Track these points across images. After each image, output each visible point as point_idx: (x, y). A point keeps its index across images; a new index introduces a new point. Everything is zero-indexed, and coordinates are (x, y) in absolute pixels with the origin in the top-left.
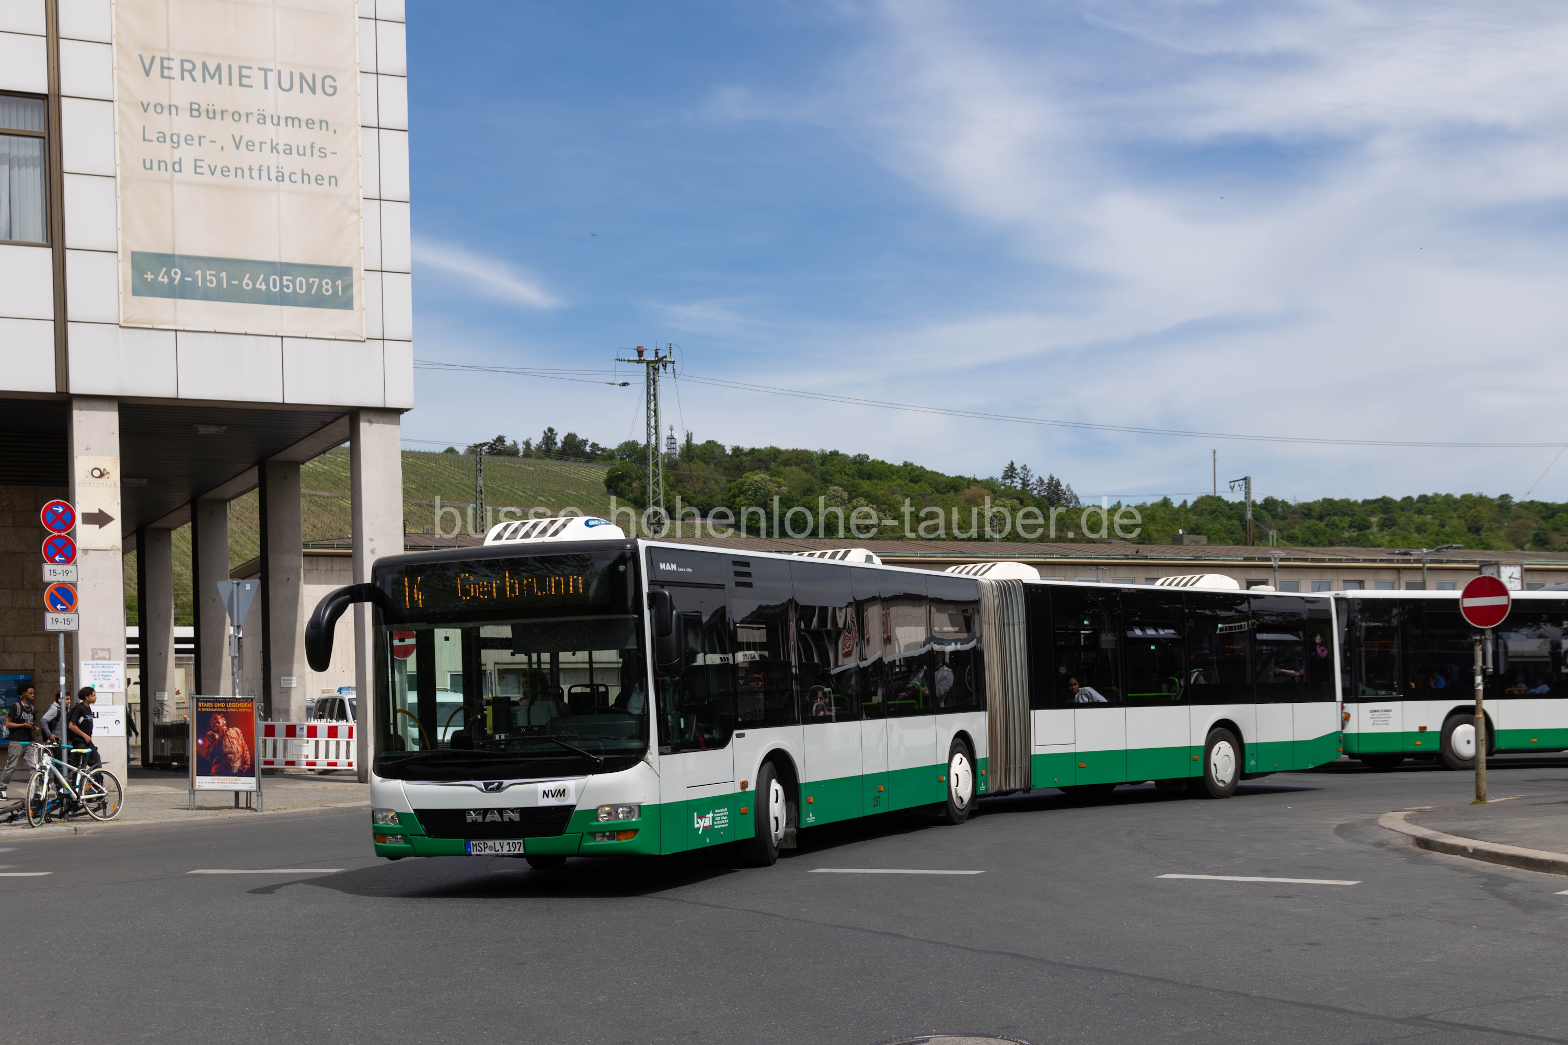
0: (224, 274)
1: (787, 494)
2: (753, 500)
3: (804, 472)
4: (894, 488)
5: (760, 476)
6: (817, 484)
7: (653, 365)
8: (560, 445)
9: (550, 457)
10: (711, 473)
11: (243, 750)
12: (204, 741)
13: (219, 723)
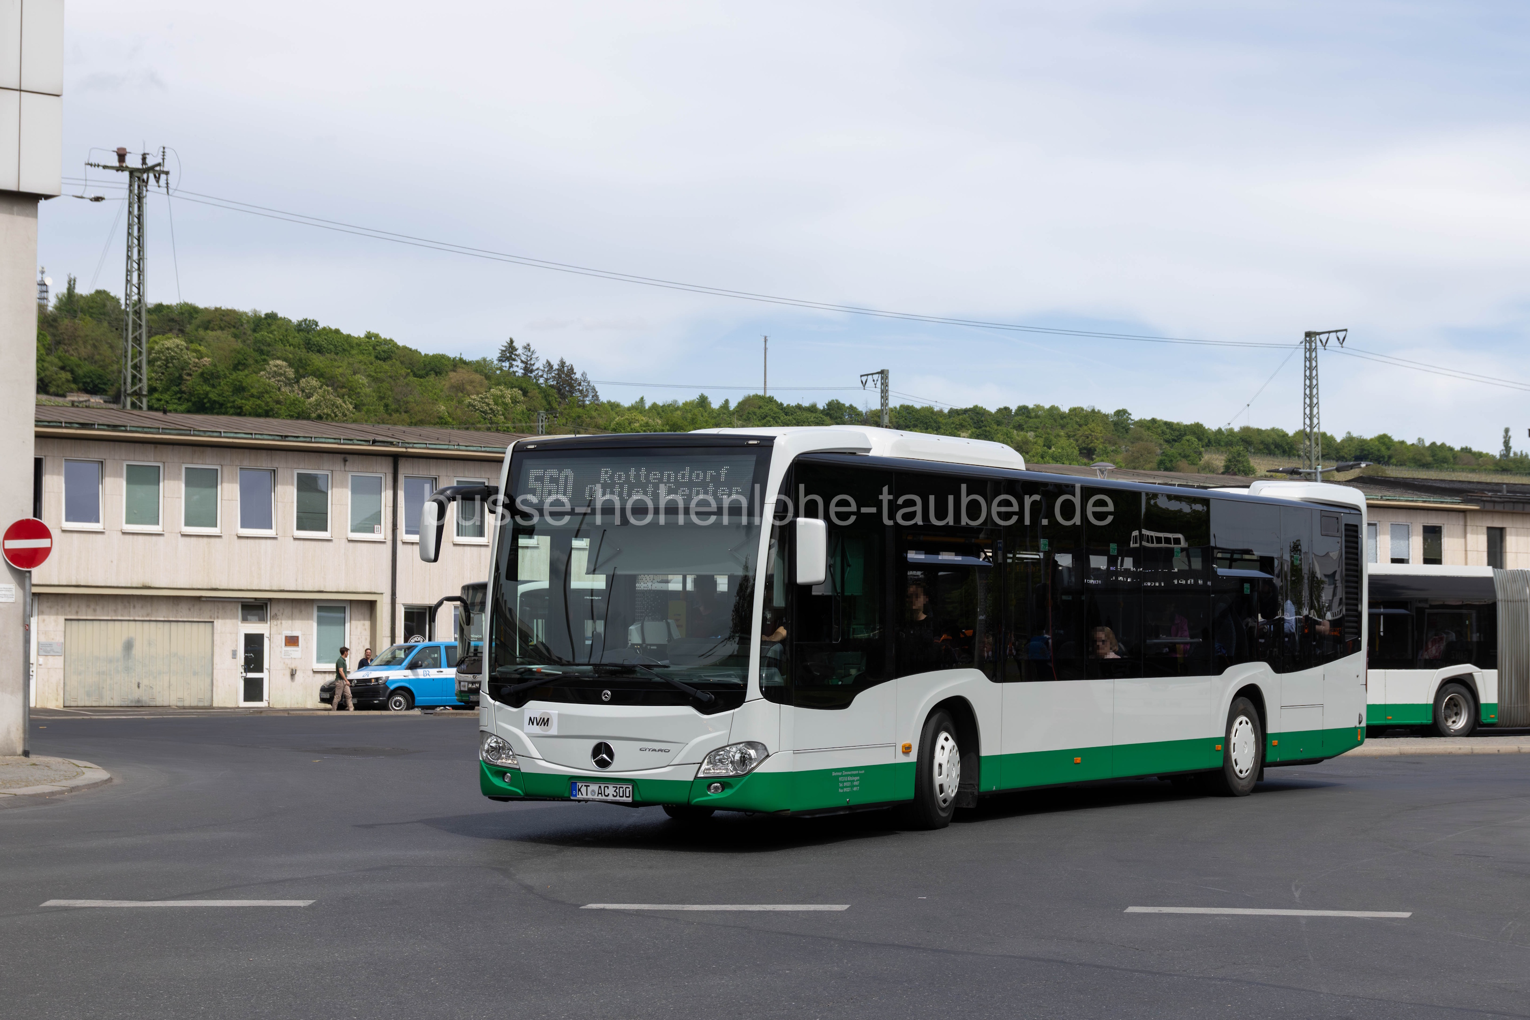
1: (211, 368)
2: (163, 373)
3: (233, 339)
4: (356, 366)
5: (173, 342)
6: (251, 356)
7: (139, 175)
10: (104, 334)
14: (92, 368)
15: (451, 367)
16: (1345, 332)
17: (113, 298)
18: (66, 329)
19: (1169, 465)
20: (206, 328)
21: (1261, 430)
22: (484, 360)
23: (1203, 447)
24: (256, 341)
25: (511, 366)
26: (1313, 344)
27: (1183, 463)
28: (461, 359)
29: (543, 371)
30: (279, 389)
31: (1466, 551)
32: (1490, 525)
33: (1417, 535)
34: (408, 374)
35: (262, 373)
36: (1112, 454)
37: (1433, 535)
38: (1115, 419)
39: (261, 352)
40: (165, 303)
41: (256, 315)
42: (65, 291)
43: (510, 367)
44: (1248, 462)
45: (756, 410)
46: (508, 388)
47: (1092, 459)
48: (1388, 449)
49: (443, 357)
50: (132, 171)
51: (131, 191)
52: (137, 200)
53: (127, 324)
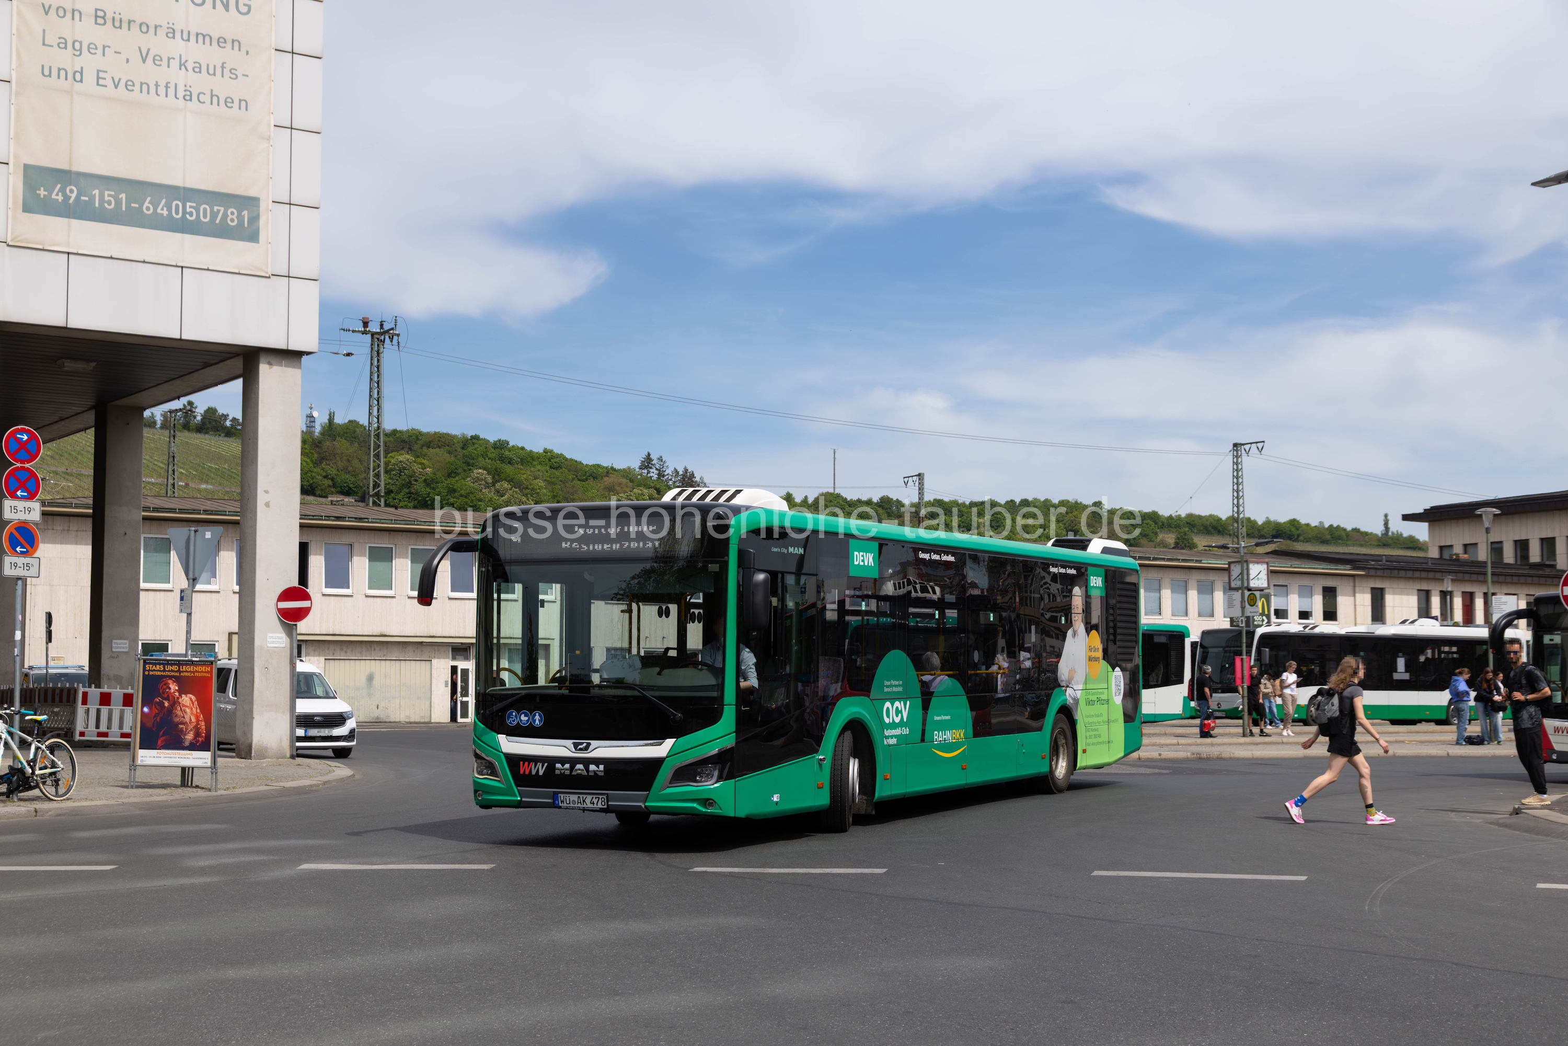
0: (123, 195)
1: (432, 476)
2: (397, 480)
3: (448, 455)
4: (537, 473)
5: (404, 457)
6: (460, 467)
7: (376, 336)
8: (199, 418)
9: (189, 430)
10: (355, 452)
11: (198, 721)
12: (150, 709)
13: (170, 689)
14: (347, 476)
15: (605, 474)
16: (1262, 444)
17: (361, 426)
18: (328, 448)
20: (429, 447)
21: (1202, 516)
22: (629, 468)
23: (1158, 529)
24: (464, 456)
26: (1239, 452)
27: (1144, 541)
28: (612, 468)
29: (672, 476)
30: (481, 491)
31: (1355, 605)
32: (1373, 586)
33: (1318, 595)
34: (573, 479)
35: (469, 479)
37: (1330, 594)
39: (468, 464)
40: (398, 429)
41: (464, 437)
42: (327, 421)
43: (648, 473)
44: (1192, 539)
46: (646, 489)
48: (1297, 529)
49: (599, 466)
50: (373, 335)
51: (372, 349)
52: (376, 354)
53: (370, 446)
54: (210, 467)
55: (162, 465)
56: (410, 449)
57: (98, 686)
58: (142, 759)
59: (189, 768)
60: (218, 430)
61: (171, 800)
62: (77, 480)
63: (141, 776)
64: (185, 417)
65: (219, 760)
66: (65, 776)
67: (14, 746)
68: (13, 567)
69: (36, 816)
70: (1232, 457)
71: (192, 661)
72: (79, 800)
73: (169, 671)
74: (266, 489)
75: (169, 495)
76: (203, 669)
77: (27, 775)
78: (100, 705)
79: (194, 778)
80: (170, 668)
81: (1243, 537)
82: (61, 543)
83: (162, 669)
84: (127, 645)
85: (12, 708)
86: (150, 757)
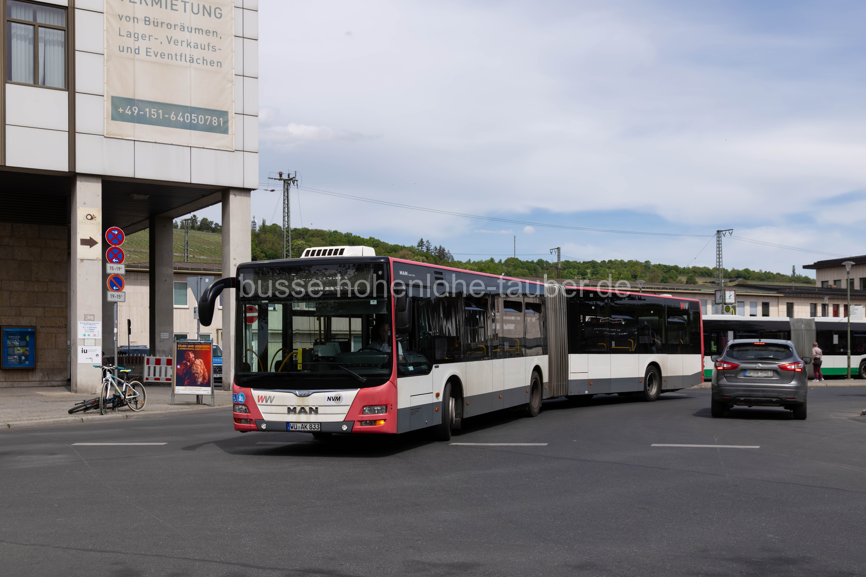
0: (161, 111)
2: (297, 253)
3: (322, 241)
5: (300, 242)
7: (287, 181)
8: (199, 223)
9: (194, 229)
10: (276, 240)
11: (204, 372)
12: (181, 366)
13: (190, 356)
14: (272, 252)
15: (400, 249)
16: (732, 231)
17: (279, 226)
18: (263, 238)
19: (665, 281)
20: (312, 237)
21: (700, 268)
22: (412, 246)
23: (678, 274)
24: (330, 241)
25: (422, 248)
26: (720, 235)
27: (671, 280)
28: (404, 246)
29: (434, 250)
31: (779, 311)
32: (788, 302)
33: (760, 306)
34: (385, 252)
36: (644, 277)
37: (766, 306)
38: (645, 264)
40: (297, 228)
41: (329, 232)
42: (262, 224)
44: (695, 279)
45: (511, 263)
46: (421, 256)
47: (636, 279)
48: (748, 274)
49: (397, 245)
50: (285, 180)
51: (284, 188)
52: (286, 191)
53: (284, 236)
54: (205, 247)
55: (181, 247)
56: (303, 238)
57: (154, 355)
58: (177, 391)
59: (200, 395)
60: (209, 230)
61: (192, 411)
62: (140, 255)
63: (177, 400)
64: (192, 223)
65: (215, 391)
66: (140, 399)
67: (115, 384)
68: (112, 297)
69: (127, 419)
70: (716, 237)
71: (201, 343)
72: (148, 411)
73: (189, 348)
74: (234, 258)
75: (185, 262)
76: (206, 346)
77: (122, 399)
78: (155, 365)
79: (203, 400)
80: (190, 346)
81: (722, 278)
82: (134, 285)
83: (186, 347)
84: (168, 335)
85: (114, 366)
86: (181, 390)
